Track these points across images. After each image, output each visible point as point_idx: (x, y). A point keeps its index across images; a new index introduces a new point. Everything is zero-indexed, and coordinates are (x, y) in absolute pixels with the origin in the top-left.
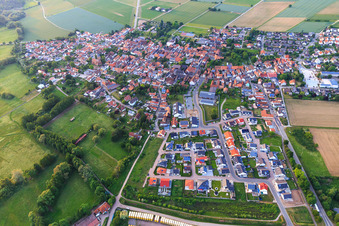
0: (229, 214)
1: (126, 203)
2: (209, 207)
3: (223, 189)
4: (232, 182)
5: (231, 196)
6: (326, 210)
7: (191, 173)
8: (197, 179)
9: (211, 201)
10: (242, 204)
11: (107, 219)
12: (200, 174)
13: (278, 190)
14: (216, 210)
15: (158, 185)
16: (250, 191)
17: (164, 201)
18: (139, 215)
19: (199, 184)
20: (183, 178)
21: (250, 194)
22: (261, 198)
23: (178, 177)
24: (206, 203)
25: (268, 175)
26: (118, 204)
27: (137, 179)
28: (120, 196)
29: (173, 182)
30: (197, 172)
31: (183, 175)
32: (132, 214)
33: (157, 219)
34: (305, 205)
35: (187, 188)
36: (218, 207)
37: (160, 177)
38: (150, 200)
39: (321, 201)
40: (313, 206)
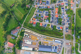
0: (50, 34)
1: (24, 27)
2: (45, 31)
3: (50, 27)
4: (53, 25)
5: (52, 29)
6: (75, 36)
7: (42, 21)
8: (44, 23)
9: (46, 30)
10: (54, 32)
11: (20, 30)
12: (45, 22)
13: (65, 29)
14: (47, 32)
15: (33, 23)
16: (57, 28)
17: (34, 28)
18: (27, 31)
19: (44, 25)
20: (40, 22)
21: (57, 29)
22: (59, 31)
23: (39, 22)
24: (44, 30)
25: (64, 24)
26: (22, 27)
27: (27, 21)
28: (23, 25)
29: (37, 23)
30: (44, 21)
31: (40, 21)
32: (25, 30)
33: (31, 32)
34: (71, 34)
35: (40, 25)
36: (47, 31)
37: (34, 21)
38: (30, 27)
39: (76, 34)
40: (73, 35)
